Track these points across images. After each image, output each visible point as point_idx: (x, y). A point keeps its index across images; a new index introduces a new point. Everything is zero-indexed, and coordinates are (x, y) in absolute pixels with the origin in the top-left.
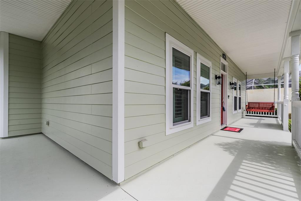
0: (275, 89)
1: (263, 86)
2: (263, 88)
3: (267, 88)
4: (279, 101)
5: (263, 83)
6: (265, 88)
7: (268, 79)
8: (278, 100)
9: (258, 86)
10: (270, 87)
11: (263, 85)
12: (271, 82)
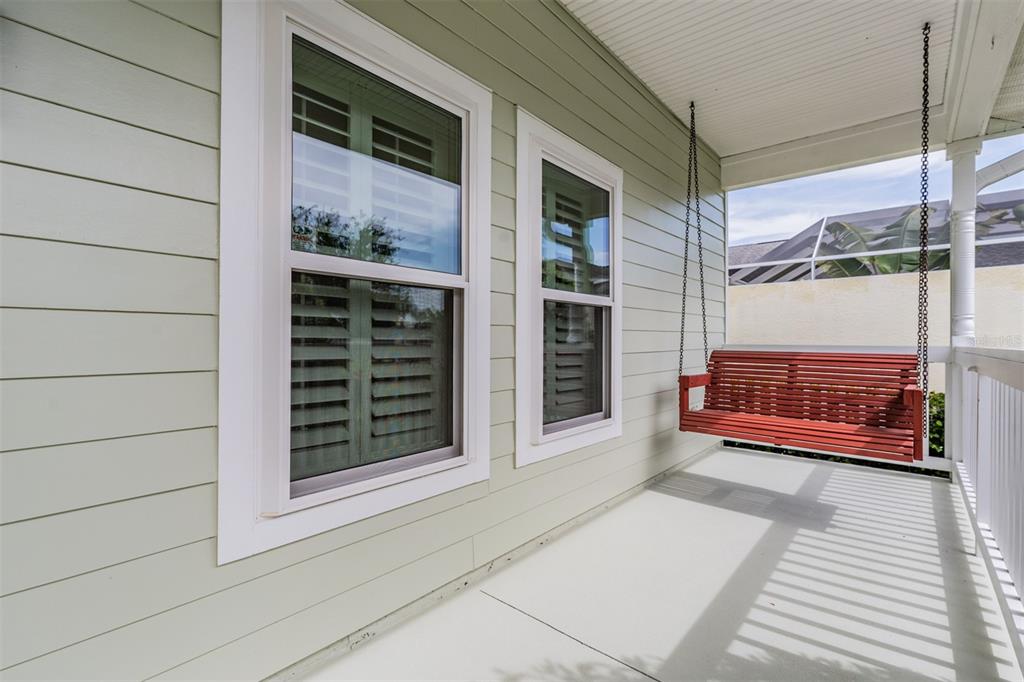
0: (930, 274)
1: (867, 262)
2: (866, 272)
3: (885, 272)
4: (960, 343)
5: (864, 248)
6: (876, 274)
7: (888, 228)
8: (953, 333)
9: (838, 261)
10: (898, 264)
11: (862, 255)
12: (906, 238)
